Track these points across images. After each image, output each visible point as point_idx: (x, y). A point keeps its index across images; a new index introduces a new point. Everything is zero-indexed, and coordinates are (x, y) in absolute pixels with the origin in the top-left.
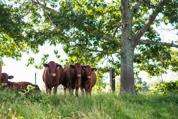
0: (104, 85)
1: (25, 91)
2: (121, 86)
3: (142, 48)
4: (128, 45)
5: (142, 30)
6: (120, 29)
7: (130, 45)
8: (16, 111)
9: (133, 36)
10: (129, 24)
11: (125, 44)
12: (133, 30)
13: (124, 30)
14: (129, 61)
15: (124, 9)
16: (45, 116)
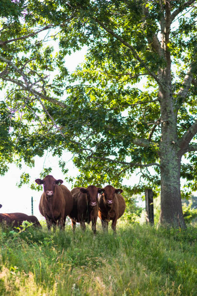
0: (138, 212)
1: (20, 229)
2: (162, 215)
3: (192, 156)
4: (172, 153)
5: (192, 129)
6: (159, 127)
7: (175, 152)
8: (8, 258)
9: (178, 139)
10: (171, 120)
11: (166, 151)
12: (178, 128)
13: (164, 130)
14: (173, 177)
15: (165, 97)
16: (49, 265)
